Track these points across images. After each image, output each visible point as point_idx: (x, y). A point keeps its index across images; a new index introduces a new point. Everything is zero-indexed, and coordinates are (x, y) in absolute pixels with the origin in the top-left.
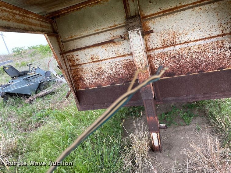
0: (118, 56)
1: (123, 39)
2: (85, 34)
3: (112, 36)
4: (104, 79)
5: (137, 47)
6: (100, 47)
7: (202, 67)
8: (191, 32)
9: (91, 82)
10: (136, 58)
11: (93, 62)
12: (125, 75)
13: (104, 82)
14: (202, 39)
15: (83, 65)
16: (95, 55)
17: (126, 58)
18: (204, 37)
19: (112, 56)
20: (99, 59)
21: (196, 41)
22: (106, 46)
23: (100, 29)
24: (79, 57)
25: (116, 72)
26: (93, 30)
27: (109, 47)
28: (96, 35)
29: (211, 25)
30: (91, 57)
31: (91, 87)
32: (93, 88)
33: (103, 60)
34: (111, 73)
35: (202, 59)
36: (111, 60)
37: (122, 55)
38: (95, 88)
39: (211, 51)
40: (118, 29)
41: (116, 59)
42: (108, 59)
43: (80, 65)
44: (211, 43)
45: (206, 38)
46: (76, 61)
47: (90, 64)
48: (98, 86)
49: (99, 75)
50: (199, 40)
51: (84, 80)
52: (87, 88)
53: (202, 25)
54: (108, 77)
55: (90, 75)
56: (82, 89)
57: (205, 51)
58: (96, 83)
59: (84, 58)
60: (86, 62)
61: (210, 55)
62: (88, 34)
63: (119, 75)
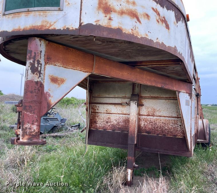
0: (122, 113)
1: (127, 105)
2: (107, 96)
3: (122, 101)
4: (109, 125)
5: (133, 110)
6: (114, 105)
7: (165, 132)
8: (163, 111)
9: (101, 126)
10: (131, 117)
11: (106, 113)
12: (123, 126)
13: (109, 128)
14: (167, 117)
15: (99, 114)
16: (109, 110)
17: (127, 116)
18: (168, 116)
19: (119, 113)
20: (111, 113)
21: (164, 117)
22: (117, 106)
23: (117, 96)
24: (100, 108)
25: (118, 123)
26: (113, 95)
27: (118, 107)
28: (113, 98)
29: (173, 110)
30: (106, 110)
31: (99, 129)
32: (100, 130)
33: (113, 114)
34: (115, 123)
35: (166, 127)
36: (117, 115)
37: (125, 113)
38: (102, 130)
39: (171, 124)
40: (127, 99)
41: (120, 115)
42: (116, 114)
43: (98, 113)
44: (172, 120)
45: (169, 117)
46: (96, 110)
47: (104, 114)
48: (104, 129)
49: (107, 122)
50: (166, 117)
51: (97, 123)
52: (97, 129)
53: (168, 109)
54: (112, 125)
55: (102, 121)
56: (93, 129)
57: (168, 123)
58: (104, 127)
59: (102, 109)
60: (102, 112)
61: (170, 127)
62: (109, 97)
63: (119, 125)
